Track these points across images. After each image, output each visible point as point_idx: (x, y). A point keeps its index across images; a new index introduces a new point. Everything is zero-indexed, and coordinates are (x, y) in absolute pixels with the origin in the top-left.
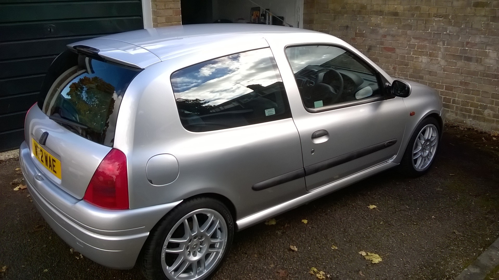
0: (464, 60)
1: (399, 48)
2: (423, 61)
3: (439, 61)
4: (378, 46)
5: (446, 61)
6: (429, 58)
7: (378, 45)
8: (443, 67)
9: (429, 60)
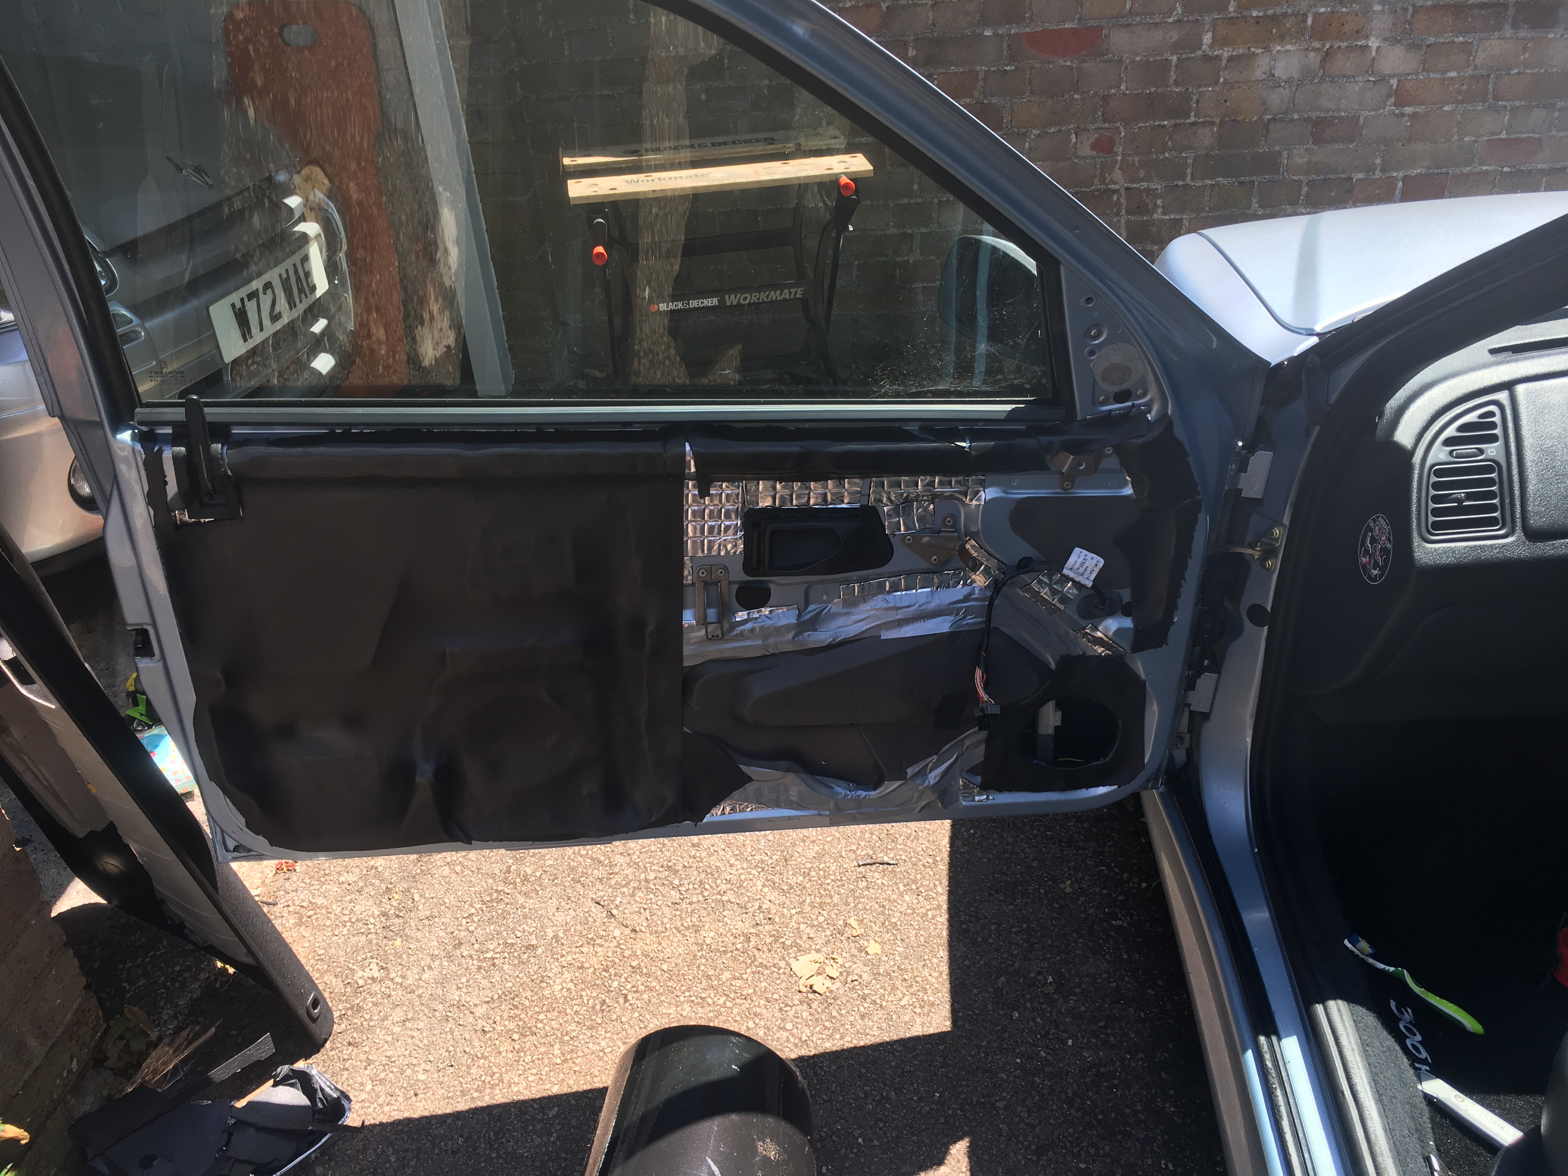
0: (1515, 26)
1: (1122, 21)
2: (1279, 72)
3: (1374, 53)
4: (988, 33)
5: (1414, 47)
6: (1315, 50)
7: (986, 24)
8: (1395, 87)
9: (1314, 58)
